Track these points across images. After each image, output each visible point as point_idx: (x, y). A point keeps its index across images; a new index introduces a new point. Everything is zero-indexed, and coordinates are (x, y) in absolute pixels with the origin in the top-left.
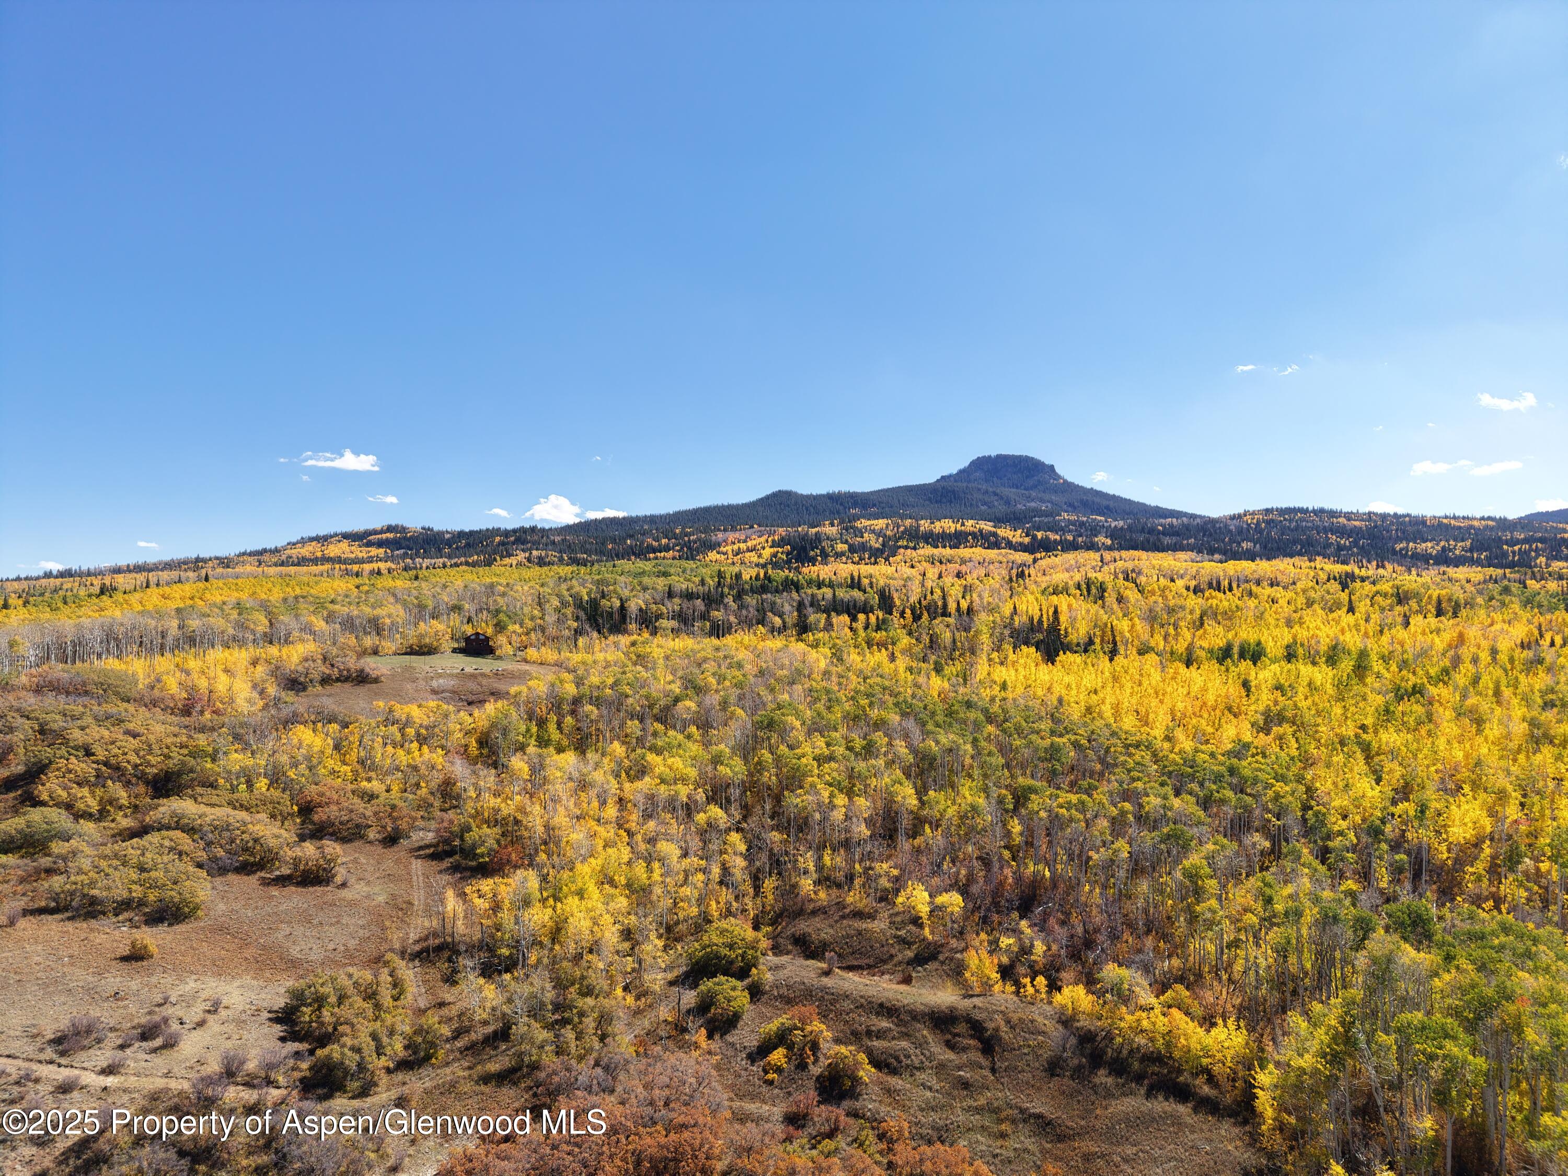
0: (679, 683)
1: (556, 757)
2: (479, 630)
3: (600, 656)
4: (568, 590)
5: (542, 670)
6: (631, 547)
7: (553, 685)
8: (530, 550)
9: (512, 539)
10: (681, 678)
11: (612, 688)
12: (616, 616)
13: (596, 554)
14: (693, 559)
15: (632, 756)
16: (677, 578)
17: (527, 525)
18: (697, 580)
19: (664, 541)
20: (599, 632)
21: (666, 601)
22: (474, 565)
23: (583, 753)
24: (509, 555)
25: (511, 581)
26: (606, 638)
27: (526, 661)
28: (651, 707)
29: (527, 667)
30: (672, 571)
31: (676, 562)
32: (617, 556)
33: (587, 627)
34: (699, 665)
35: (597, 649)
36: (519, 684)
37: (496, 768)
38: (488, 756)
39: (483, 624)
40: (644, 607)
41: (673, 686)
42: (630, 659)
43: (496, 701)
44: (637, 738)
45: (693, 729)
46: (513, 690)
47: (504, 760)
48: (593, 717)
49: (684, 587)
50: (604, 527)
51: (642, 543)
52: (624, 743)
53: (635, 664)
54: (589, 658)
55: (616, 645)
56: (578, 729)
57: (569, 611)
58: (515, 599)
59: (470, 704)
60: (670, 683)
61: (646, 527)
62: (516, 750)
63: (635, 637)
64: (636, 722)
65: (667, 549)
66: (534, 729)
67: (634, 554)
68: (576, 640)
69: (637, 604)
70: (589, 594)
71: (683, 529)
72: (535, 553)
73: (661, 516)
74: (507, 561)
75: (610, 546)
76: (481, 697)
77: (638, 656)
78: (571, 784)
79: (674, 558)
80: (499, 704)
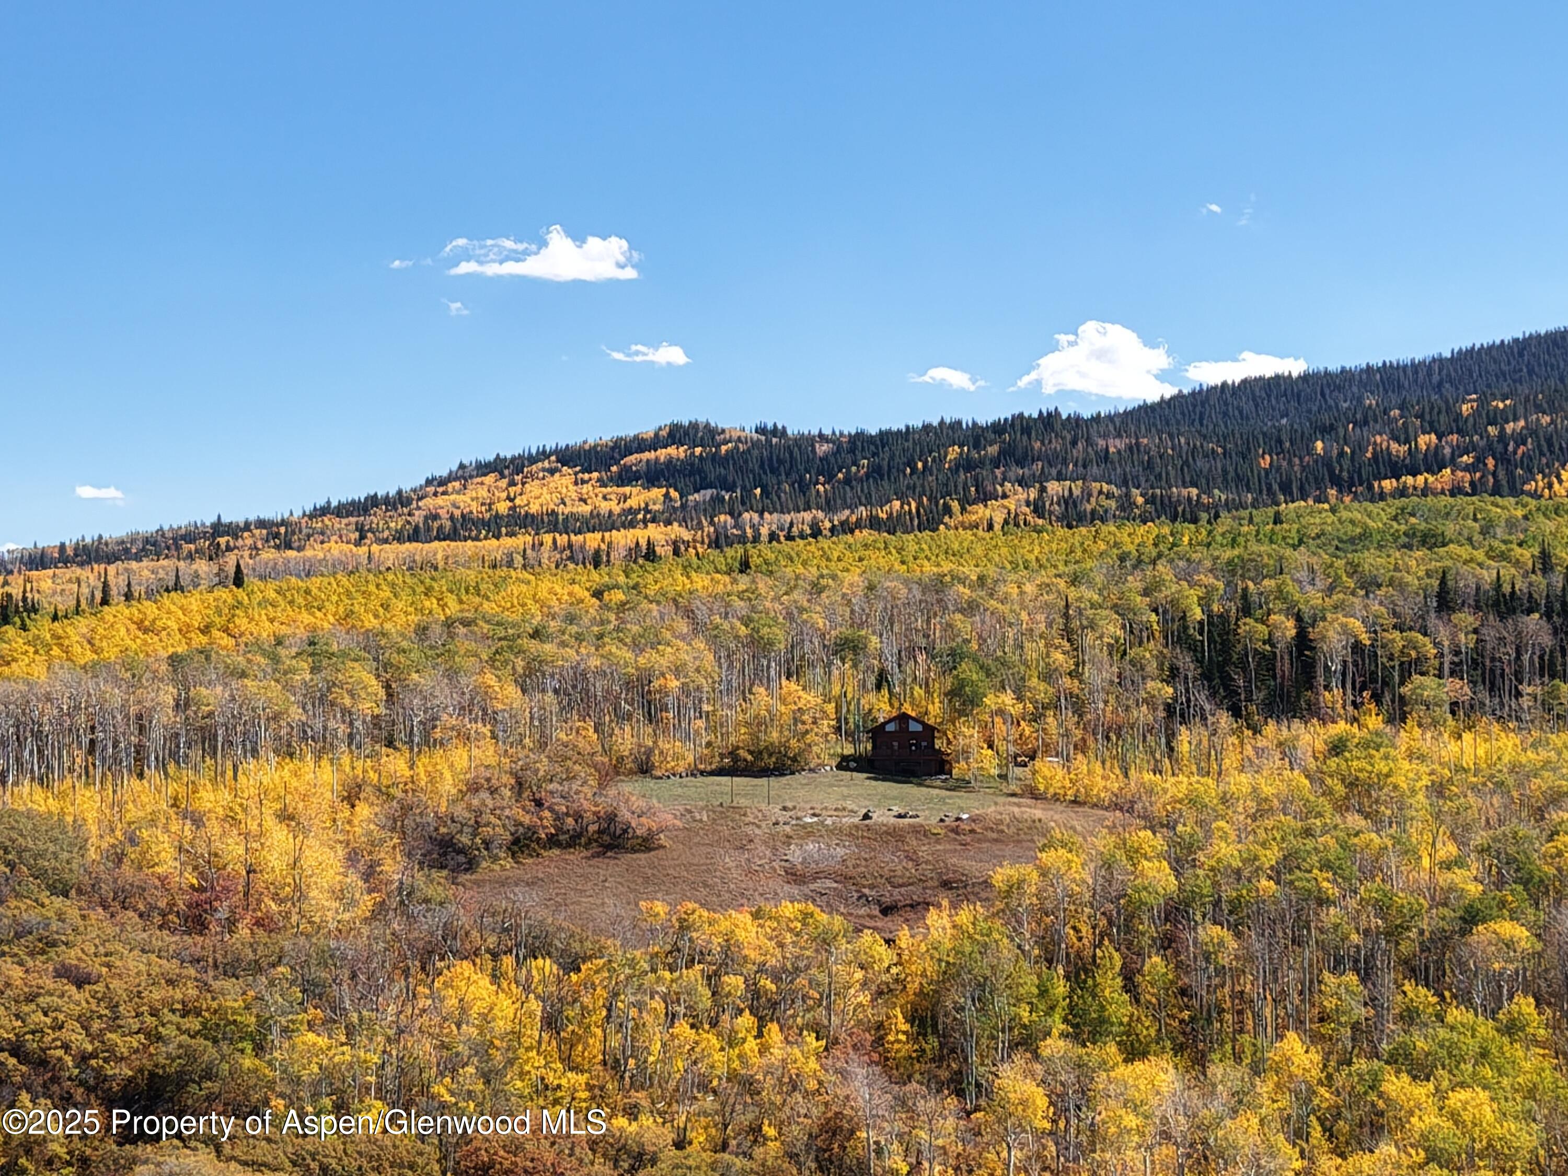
0: (1475, 867)
1: (1123, 1071)
2: (908, 709)
3: (1240, 782)
4: (1146, 593)
5: (1078, 820)
6: (1326, 461)
7: (1108, 865)
8: (1042, 479)
9: (993, 450)
10: (1482, 851)
11: (1276, 875)
12: (1284, 666)
13: (1225, 487)
14: (1515, 491)
15: (1340, 1080)
16: (1464, 552)
17: (1032, 412)
18: (1526, 555)
19: (1425, 441)
20: (1236, 712)
21: (1433, 620)
22: (891, 526)
23: (1200, 1061)
24: (985, 497)
25: (992, 571)
26: (1256, 731)
27: (1034, 794)
28: (1394, 933)
29: (1037, 812)
30: (1450, 529)
31: (1461, 500)
32: (1286, 488)
33: (1201, 698)
34: (1539, 814)
35: (1230, 761)
36: (1016, 860)
37: (960, 1093)
38: (939, 1059)
39: (918, 692)
40: (1365, 639)
41: (1458, 876)
42: (1328, 793)
43: (954, 906)
44: (1355, 1027)
45: (1525, 1005)
46: (1001, 875)
47: (979, 1070)
48: (1224, 960)
49: (1488, 576)
50: (1248, 407)
51: (1360, 448)
52: (1316, 1038)
53: (1342, 807)
54: (1208, 788)
55: (1286, 750)
56: (1183, 992)
57: (1149, 653)
58: (1002, 619)
59: (887, 910)
60: (1447, 866)
61: (1370, 401)
62: (1014, 1046)
63: (1341, 727)
64: (1352, 978)
65: (1434, 463)
66: (1060, 988)
67: (1336, 482)
68: (1171, 736)
69: (1345, 629)
70: (1204, 602)
71: (1483, 401)
72: (1054, 488)
73: (1416, 367)
74: (980, 512)
75: (1265, 462)
76: (916, 894)
77: (1352, 784)
78: (1167, 1151)
79: (1456, 491)
80: (964, 916)
